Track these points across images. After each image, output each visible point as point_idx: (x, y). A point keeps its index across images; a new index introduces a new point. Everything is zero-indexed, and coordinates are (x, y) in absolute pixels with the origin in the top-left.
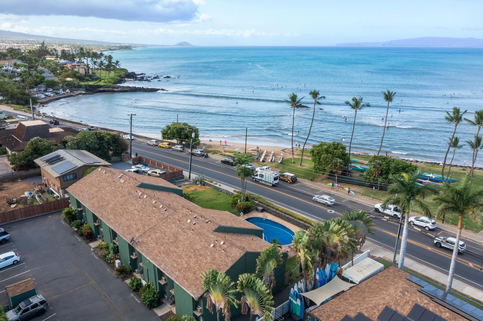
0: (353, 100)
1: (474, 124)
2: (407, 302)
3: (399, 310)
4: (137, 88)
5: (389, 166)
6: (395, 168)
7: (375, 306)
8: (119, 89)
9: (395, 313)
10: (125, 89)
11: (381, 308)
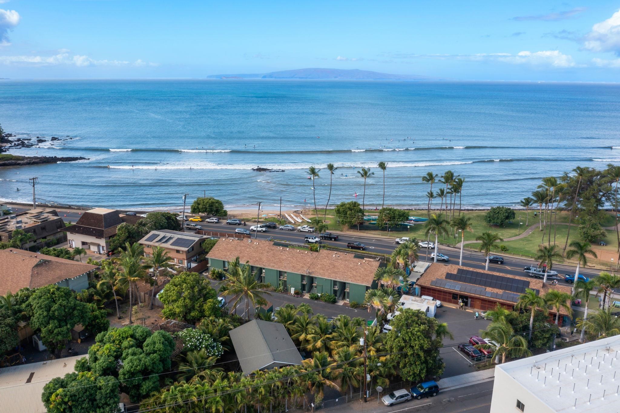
0: (363, 170)
1: (444, 183)
2: (454, 269)
3: (452, 273)
4: (47, 158)
5: (394, 214)
6: (399, 215)
7: (442, 274)
8: (26, 161)
9: (451, 274)
10: (34, 160)
11: (445, 274)
